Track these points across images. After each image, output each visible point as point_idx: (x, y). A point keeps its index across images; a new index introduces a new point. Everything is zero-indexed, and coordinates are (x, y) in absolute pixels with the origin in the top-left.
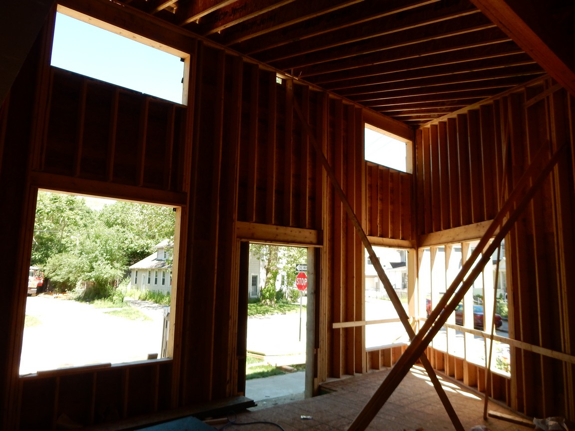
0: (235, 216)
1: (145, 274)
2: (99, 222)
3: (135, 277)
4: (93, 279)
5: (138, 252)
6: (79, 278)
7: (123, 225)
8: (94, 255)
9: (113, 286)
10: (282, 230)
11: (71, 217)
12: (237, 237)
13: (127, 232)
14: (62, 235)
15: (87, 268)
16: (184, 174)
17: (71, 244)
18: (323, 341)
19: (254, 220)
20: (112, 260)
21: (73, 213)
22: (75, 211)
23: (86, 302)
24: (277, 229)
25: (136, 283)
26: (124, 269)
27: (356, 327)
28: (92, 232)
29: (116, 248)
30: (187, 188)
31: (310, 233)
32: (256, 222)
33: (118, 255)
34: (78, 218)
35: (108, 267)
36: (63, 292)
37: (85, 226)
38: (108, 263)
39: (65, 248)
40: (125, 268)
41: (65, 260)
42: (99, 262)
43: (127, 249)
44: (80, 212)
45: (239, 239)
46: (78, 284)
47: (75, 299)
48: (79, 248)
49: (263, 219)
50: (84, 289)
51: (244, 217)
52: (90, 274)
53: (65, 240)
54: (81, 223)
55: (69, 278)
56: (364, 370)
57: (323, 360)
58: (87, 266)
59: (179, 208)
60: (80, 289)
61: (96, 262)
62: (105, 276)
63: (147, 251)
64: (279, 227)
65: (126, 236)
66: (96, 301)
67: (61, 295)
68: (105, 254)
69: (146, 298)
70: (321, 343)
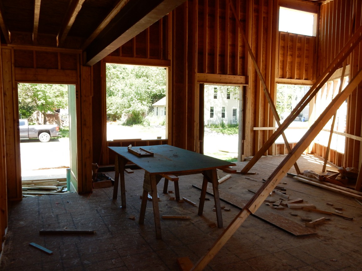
0: (196, 70)
1: (162, 109)
2: (132, 75)
3: (156, 111)
4: (131, 112)
5: (157, 94)
6: (123, 112)
7: (147, 77)
8: (131, 97)
9: (143, 116)
10: (223, 77)
11: (115, 73)
12: (198, 81)
13: (150, 81)
14: (110, 85)
15: (127, 105)
16: (169, 51)
17: (116, 90)
18: (248, 136)
19: (207, 72)
20: (141, 100)
21: (115, 70)
22: (116, 69)
23: (128, 126)
24: (220, 76)
25: (157, 115)
26: (148, 105)
27: (269, 130)
28: (128, 82)
29: (144, 92)
30: (170, 58)
31: (241, 78)
32: (208, 73)
33: (145, 97)
34: (119, 73)
35: (140, 104)
36: (115, 120)
37: (123, 78)
38: (139, 102)
39: (113, 93)
40: (150, 105)
41: (114, 100)
42: (134, 101)
43: (151, 93)
44: (119, 69)
45: (198, 82)
46: (123, 115)
47: (122, 125)
48: (121, 93)
49: (212, 71)
50: (126, 118)
51: (201, 71)
52: (129, 109)
53: (112, 88)
54: (121, 76)
55: (117, 112)
56: (274, 154)
57: (247, 146)
58: (127, 104)
59: (167, 68)
60: (124, 119)
61: (132, 101)
62: (138, 110)
63: (163, 94)
64: (222, 75)
65: (149, 84)
66: (134, 125)
67: (113, 123)
68: (137, 96)
69: (164, 124)
70: (246, 137)
